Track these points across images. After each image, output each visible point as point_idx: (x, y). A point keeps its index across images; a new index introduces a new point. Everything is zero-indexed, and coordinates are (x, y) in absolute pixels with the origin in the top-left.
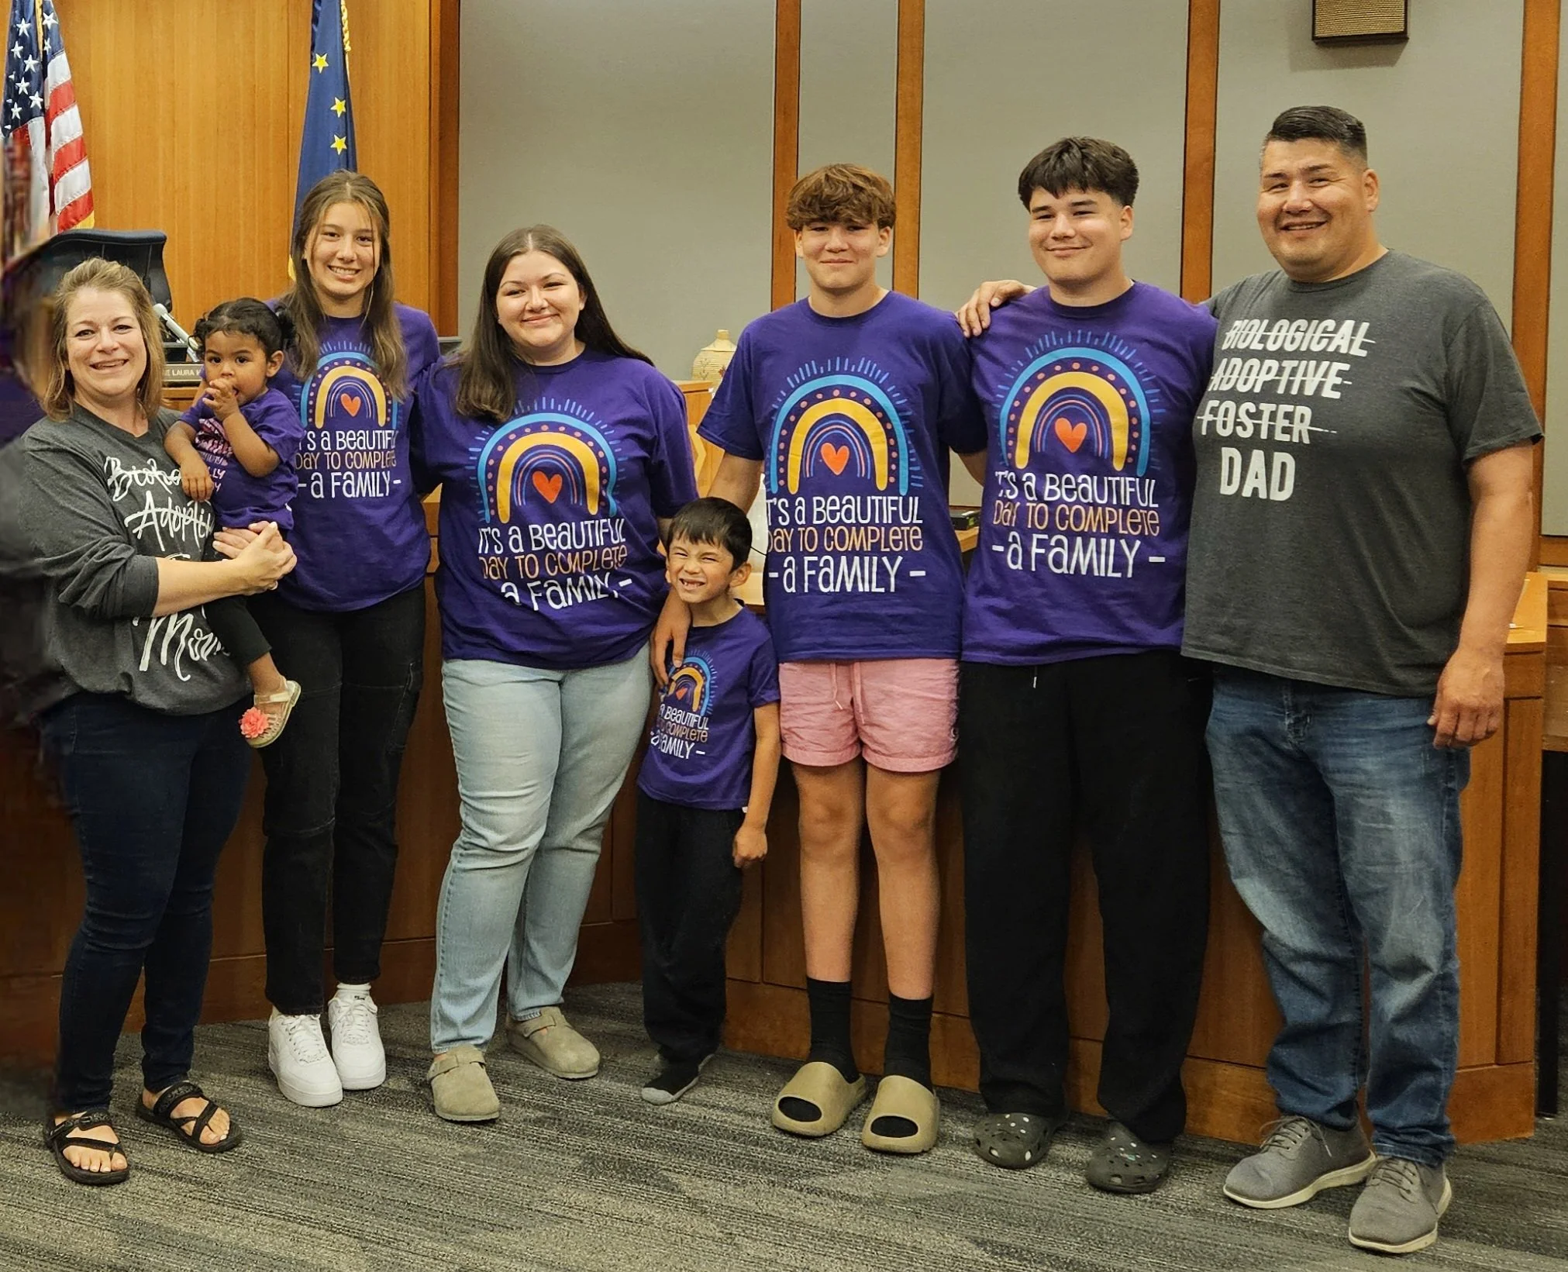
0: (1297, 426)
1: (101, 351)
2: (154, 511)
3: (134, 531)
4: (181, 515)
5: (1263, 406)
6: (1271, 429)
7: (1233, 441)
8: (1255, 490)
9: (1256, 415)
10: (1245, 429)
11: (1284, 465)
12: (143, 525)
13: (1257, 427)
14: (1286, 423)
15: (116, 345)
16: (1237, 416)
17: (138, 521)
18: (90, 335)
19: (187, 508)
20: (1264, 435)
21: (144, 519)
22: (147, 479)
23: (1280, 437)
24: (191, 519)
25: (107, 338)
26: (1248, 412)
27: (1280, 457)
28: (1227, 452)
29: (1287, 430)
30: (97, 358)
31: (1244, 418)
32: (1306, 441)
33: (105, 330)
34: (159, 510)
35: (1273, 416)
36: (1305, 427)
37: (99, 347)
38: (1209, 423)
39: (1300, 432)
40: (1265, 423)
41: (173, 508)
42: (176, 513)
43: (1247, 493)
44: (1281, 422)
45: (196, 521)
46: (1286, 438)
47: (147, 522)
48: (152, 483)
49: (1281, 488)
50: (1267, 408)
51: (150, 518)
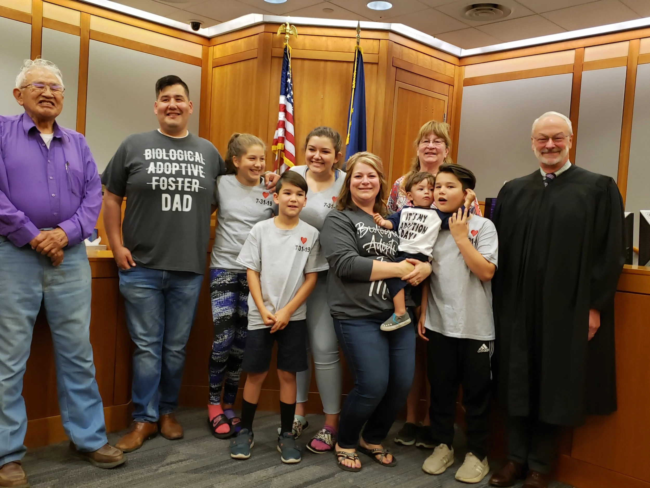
0: (193, 186)
1: (363, 184)
2: (374, 243)
3: (367, 250)
4: (385, 246)
5: (178, 179)
6: (183, 187)
7: (167, 191)
8: (177, 209)
9: (177, 182)
10: (172, 187)
11: (188, 199)
12: (370, 248)
13: (177, 187)
14: (189, 185)
15: (369, 182)
16: (168, 182)
17: (368, 246)
18: (360, 178)
19: (388, 243)
20: (180, 189)
21: (371, 245)
22: (373, 231)
23: (186, 189)
24: (389, 247)
25: (365, 179)
26: (172, 181)
27: (186, 197)
28: (164, 196)
29: (188, 187)
30: (361, 186)
31: (171, 183)
32: (197, 191)
33: (365, 176)
34: (376, 243)
35: (183, 182)
36: (197, 186)
37: (363, 182)
38: (156, 185)
39: (195, 188)
40: (180, 185)
41: (382, 242)
42: (383, 245)
43: (174, 209)
44: (186, 184)
45: (391, 249)
46: (189, 190)
47: (371, 247)
48: (376, 232)
49: (187, 207)
50: (180, 180)
51: (373, 245)
